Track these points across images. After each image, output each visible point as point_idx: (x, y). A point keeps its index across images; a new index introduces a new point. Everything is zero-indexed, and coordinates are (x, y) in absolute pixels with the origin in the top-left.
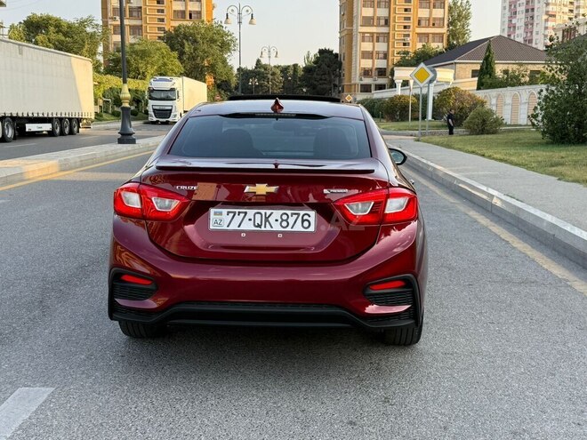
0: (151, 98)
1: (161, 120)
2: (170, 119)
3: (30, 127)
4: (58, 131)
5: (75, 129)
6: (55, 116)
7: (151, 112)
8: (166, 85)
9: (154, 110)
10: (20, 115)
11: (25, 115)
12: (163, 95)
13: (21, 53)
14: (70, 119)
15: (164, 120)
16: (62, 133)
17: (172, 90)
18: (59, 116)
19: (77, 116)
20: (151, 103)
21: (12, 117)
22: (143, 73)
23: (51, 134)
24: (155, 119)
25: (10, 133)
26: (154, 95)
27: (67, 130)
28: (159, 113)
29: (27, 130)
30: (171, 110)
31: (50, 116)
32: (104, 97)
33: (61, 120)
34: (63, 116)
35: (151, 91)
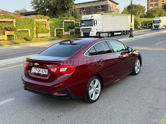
0: (154, 23)
1: (156, 28)
2: (159, 28)
3: (115, 34)
4: (123, 34)
5: (128, 33)
6: (122, 30)
7: (153, 27)
8: (158, 19)
9: (154, 26)
10: (113, 31)
11: (114, 31)
12: (157, 22)
13: (113, 17)
14: (127, 31)
15: (157, 28)
16: (124, 34)
17: (160, 20)
18: (123, 30)
19: (128, 30)
20: (154, 24)
21: (110, 32)
22: (154, 16)
23: (121, 35)
24: (154, 28)
25: (110, 35)
26: (154, 22)
27: (125, 34)
28: (155, 27)
29: (114, 34)
30: (159, 26)
31: (121, 31)
32: (141, 24)
33: (124, 31)
34: (124, 30)
35: (154, 21)
